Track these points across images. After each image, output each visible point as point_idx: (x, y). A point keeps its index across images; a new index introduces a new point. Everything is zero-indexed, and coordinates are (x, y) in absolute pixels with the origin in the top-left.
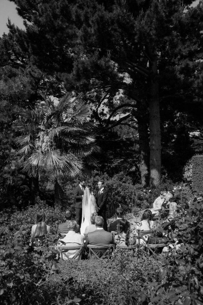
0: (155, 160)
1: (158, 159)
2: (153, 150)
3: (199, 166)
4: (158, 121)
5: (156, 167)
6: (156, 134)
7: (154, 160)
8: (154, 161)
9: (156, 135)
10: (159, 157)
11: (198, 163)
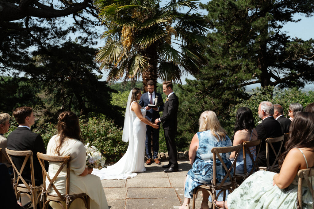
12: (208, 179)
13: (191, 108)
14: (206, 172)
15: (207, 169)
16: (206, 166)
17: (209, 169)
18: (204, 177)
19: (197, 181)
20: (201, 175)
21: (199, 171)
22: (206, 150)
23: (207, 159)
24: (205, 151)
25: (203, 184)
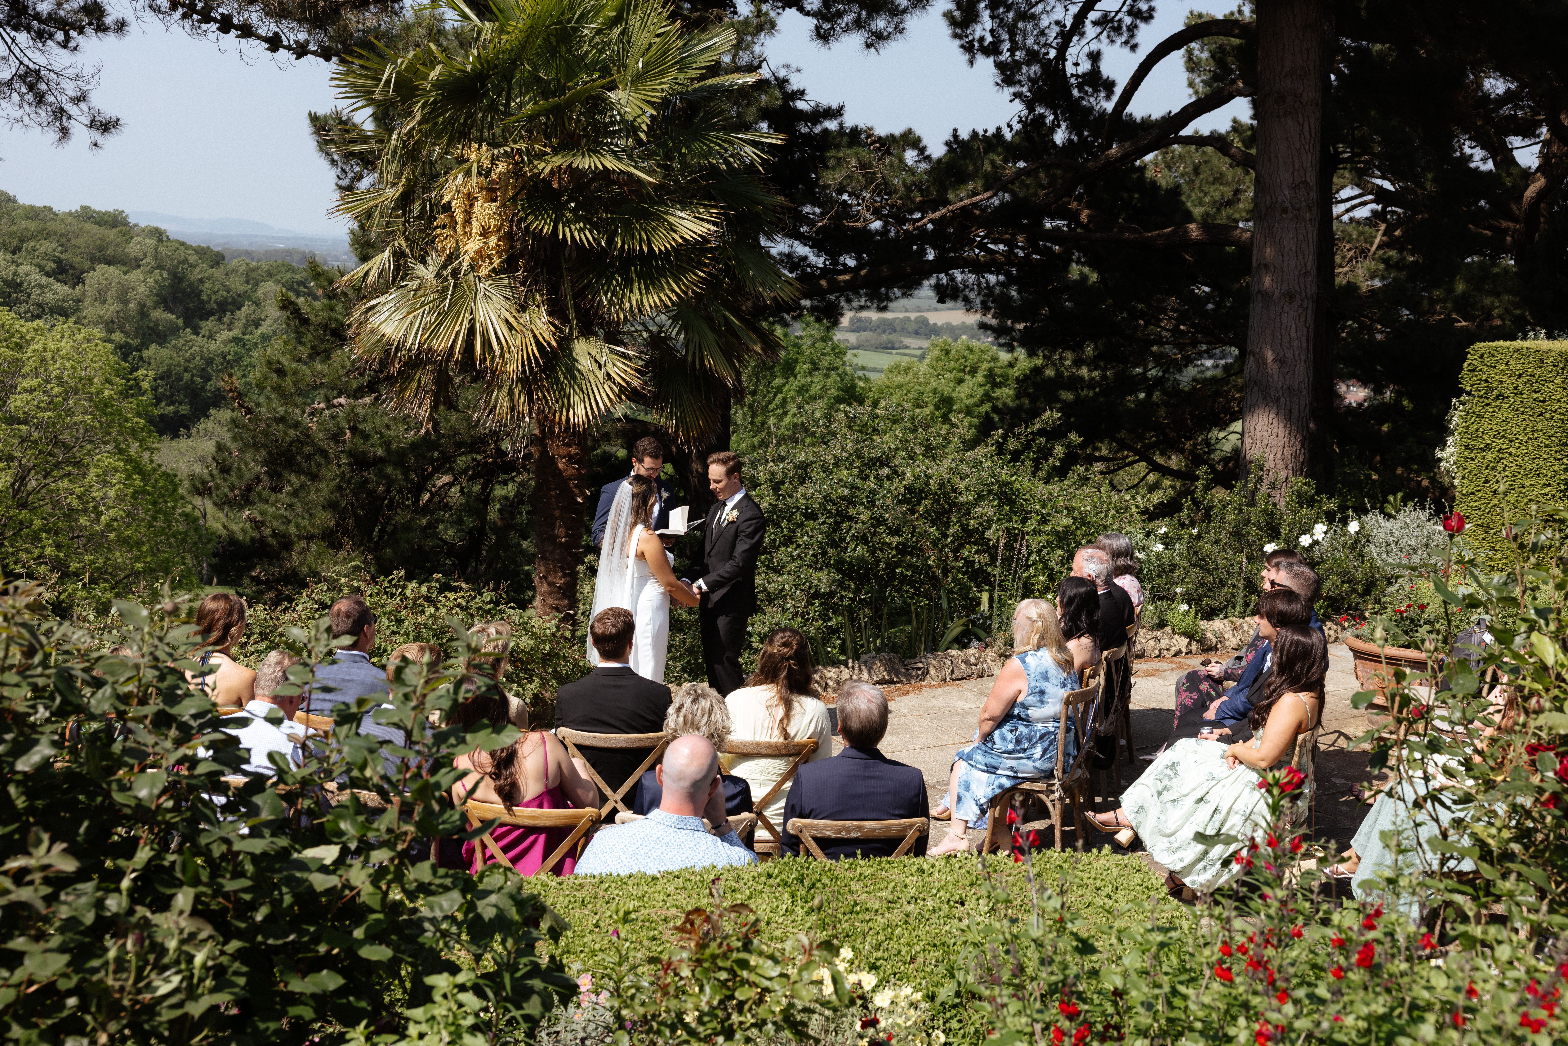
0: (1270, 355)
1: (1289, 354)
2: (1266, 296)
3: (1498, 403)
4: (1306, 128)
5: (1278, 399)
6: (1287, 204)
7: (1264, 359)
8: (1265, 364)
9: (1285, 211)
10: (1296, 343)
11: (1495, 385)
12: (1047, 766)
13: (361, 426)
14: (1045, 751)
15: (1046, 744)
16: (1042, 737)
17: (1050, 744)
18: (1038, 764)
19: (1010, 773)
20: (1028, 758)
21: (1025, 750)
22: (1046, 698)
23: (1046, 720)
24: (1042, 702)
25: (1028, 780)
